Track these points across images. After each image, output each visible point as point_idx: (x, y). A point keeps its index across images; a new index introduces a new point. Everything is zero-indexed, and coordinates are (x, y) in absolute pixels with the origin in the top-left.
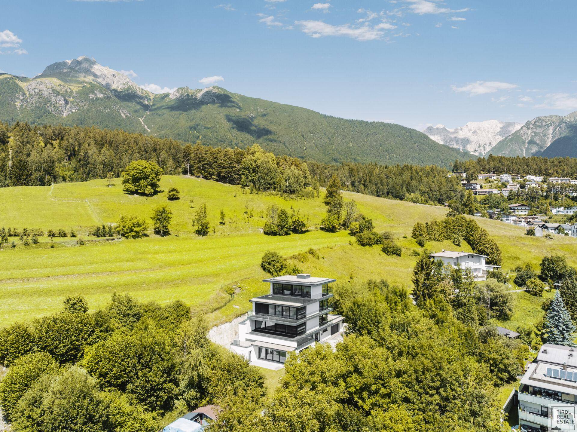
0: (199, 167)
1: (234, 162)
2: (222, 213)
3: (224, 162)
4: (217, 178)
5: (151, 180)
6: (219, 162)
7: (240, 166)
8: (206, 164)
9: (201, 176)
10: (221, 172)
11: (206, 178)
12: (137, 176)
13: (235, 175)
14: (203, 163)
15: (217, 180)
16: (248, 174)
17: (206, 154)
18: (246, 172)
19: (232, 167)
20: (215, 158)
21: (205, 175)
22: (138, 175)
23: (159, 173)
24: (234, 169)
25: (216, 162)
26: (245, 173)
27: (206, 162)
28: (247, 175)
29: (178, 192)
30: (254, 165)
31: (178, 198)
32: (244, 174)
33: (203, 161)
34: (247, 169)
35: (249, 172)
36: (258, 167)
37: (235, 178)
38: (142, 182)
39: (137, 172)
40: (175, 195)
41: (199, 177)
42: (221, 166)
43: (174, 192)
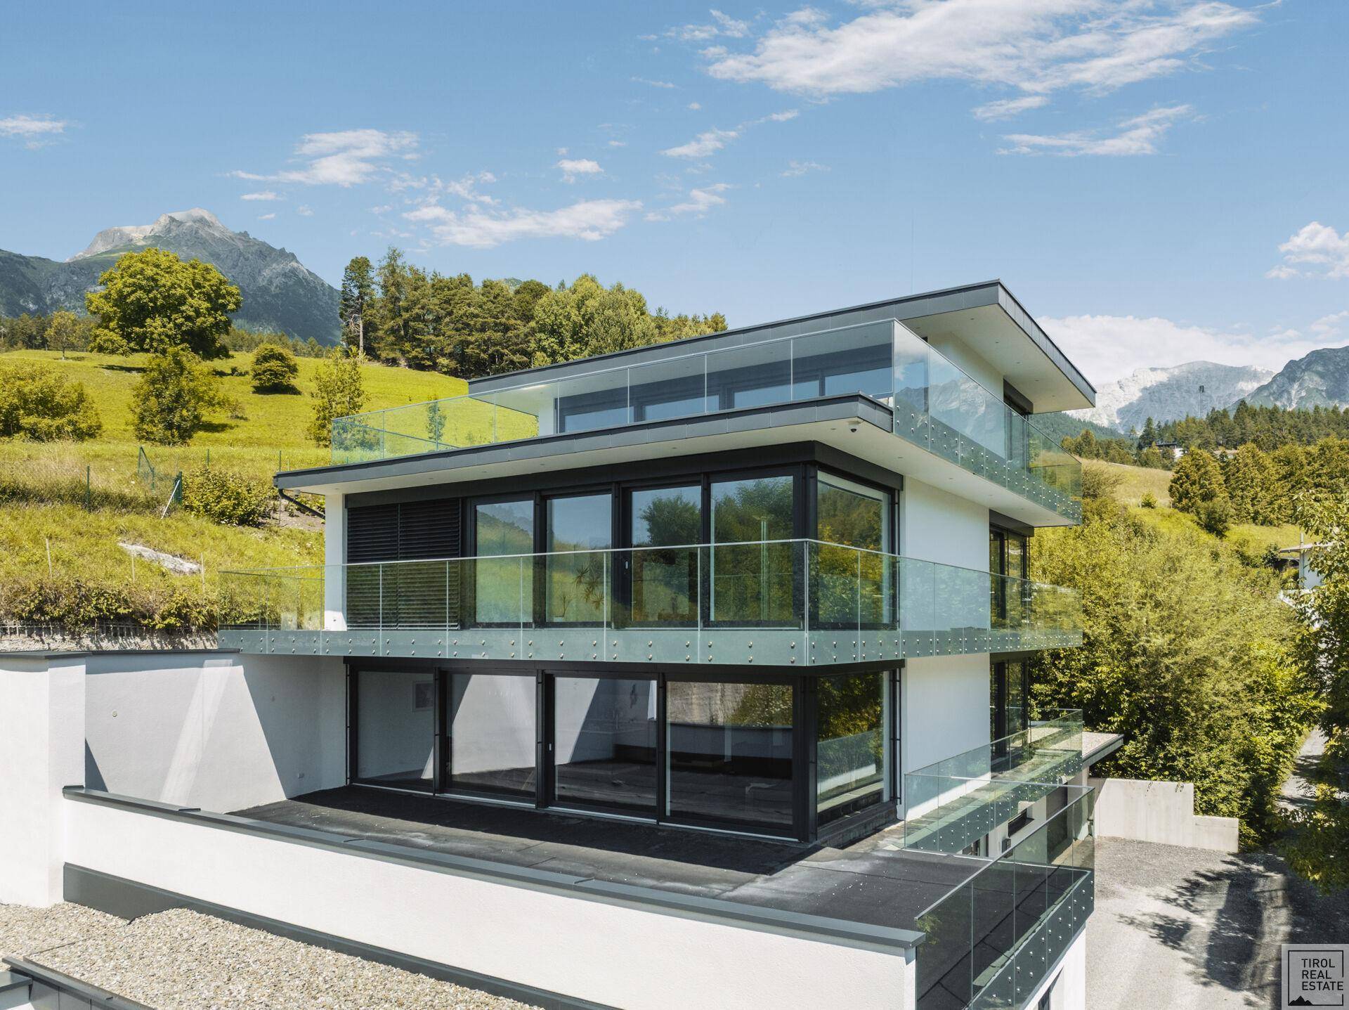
0: (393, 331)
1: (510, 312)
2: (434, 409)
3: (476, 312)
4: (453, 364)
5: (188, 318)
6: (461, 312)
7: (533, 324)
8: (418, 318)
9: (403, 362)
10: (468, 343)
11: (417, 365)
12: (133, 297)
13: (514, 353)
14: (406, 315)
15: (453, 373)
16: (556, 347)
17: (416, 289)
18: (550, 342)
19: (507, 329)
20: (448, 302)
21: (414, 353)
22: (139, 294)
23: (224, 297)
24: (509, 334)
25: (450, 313)
26: (545, 343)
27: (416, 311)
28: (553, 354)
29: (293, 370)
30: (576, 317)
31: (292, 391)
32: (543, 349)
33: (407, 310)
34: (553, 332)
35: (561, 344)
36: (589, 320)
37: (512, 362)
38: (156, 325)
39: (134, 284)
40: (275, 374)
41: (394, 362)
42: (468, 325)
43: (274, 364)
